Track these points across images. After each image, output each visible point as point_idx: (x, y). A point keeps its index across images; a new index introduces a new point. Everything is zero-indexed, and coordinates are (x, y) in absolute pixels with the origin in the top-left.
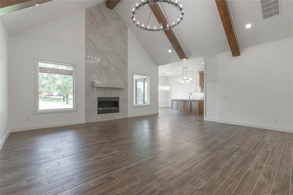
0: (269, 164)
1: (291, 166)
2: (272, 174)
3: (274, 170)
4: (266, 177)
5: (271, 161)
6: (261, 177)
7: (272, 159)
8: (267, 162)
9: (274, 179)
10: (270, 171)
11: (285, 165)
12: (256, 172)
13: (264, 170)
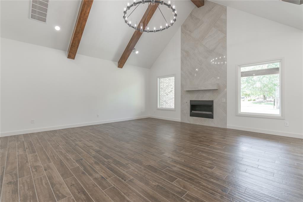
0: (43, 178)
1: (20, 190)
2: (34, 170)
3: (35, 175)
4: (36, 166)
5: (44, 181)
6: (40, 163)
7: (45, 186)
8: (46, 178)
9: (31, 167)
10: (37, 172)
11: (26, 188)
12: (46, 164)
13: (42, 169)
